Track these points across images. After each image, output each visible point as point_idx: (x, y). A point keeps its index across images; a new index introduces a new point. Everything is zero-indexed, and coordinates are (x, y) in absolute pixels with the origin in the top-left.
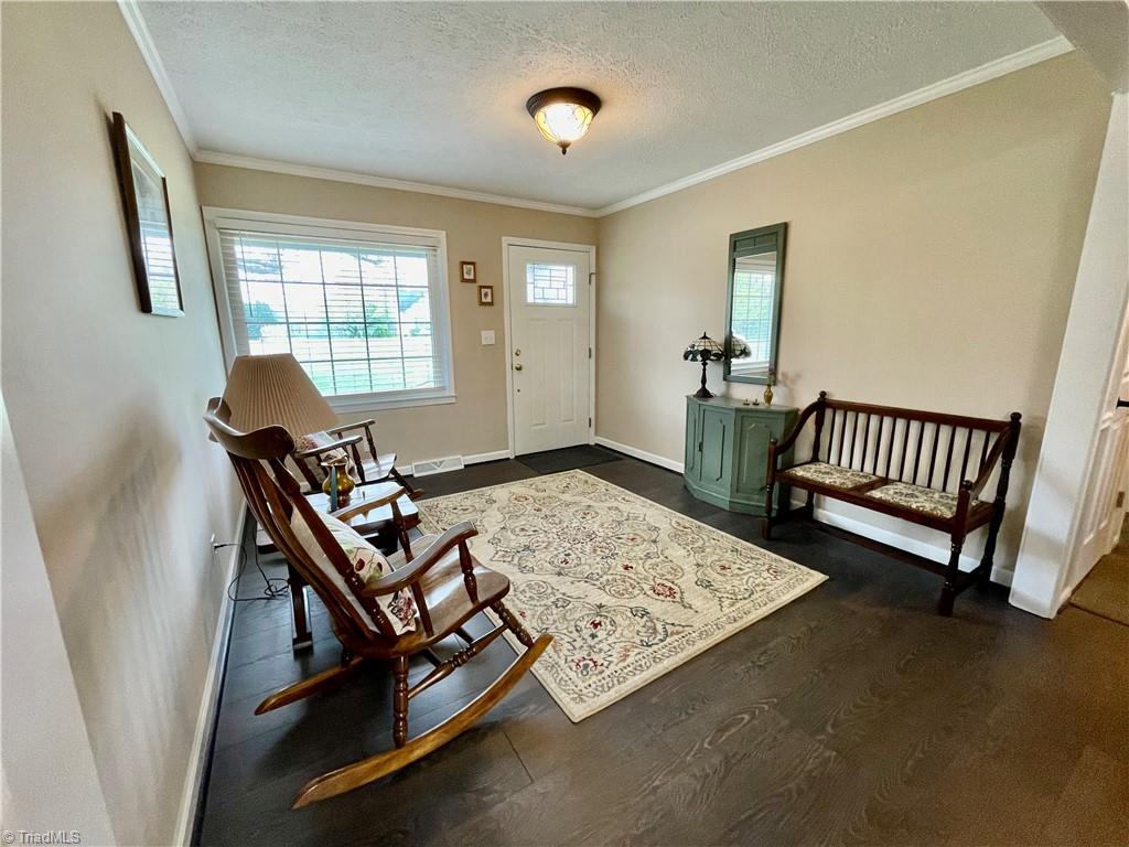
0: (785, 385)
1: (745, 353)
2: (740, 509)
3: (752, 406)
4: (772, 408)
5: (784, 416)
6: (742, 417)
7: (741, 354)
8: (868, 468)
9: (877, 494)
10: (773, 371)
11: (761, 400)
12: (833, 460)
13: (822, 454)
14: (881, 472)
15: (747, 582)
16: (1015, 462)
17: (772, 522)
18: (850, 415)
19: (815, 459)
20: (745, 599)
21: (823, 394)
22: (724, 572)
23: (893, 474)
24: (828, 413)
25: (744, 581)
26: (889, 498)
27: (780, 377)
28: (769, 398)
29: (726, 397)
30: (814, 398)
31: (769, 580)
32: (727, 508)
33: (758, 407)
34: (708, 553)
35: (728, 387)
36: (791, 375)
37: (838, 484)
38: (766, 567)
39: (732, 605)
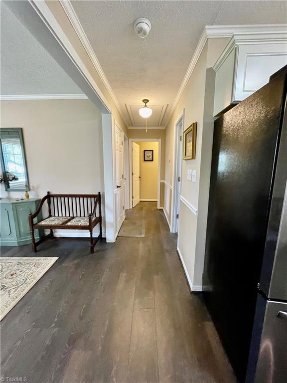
0: (34, 191)
1: (15, 179)
2: (22, 244)
3: (20, 201)
4: (30, 200)
5: (34, 203)
6: (16, 206)
7: (13, 179)
8: (68, 215)
9: (69, 224)
10: (28, 185)
11: (24, 197)
12: (56, 215)
13: (52, 214)
14: (71, 215)
15: (24, 276)
16: (101, 205)
17: (36, 245)
18: (59, 198)
19: (50, 216)
20: (22, 284)
21: (48, 193)
22: (13, 276)
23: (75, 215)
24: (52, 199)
25: (23, 276)
26: (72, 224)
27: (31, 188)
28: (28, 197)
29: (9, 198)
30: (46, 194)
31: (35, 270)
32: (17, 245)
33: (24, 201)
34: (5, 271)
35: (9, 193)
36: (35, 186)
37: (57, 224)
38: (34, 264)
39: (15, 291)
